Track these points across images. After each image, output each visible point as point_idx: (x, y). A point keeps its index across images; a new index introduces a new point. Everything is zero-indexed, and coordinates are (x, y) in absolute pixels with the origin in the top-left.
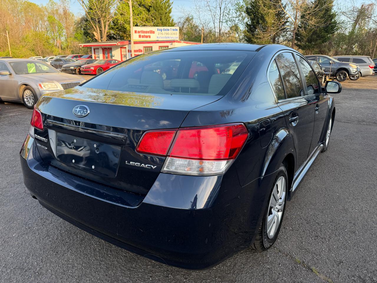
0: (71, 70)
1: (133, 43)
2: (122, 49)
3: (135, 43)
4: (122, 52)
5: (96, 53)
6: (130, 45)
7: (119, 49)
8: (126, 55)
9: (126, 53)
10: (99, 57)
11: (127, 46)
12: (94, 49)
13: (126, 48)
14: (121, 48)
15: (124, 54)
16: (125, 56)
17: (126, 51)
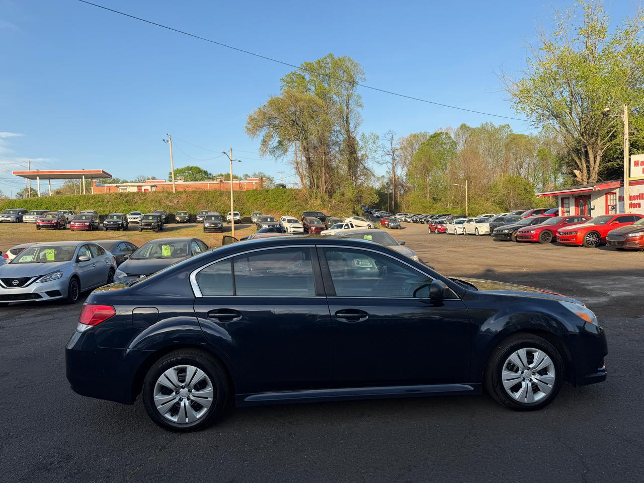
0: (505, 234)
1: (628, 184)
2: (609, 196)
3: (632, 183)
4: (609, 201)
5: (565, 205)
6: (622, 188)
7: (604, 197)
8: (616, 205)
9: (616, 202)
10: (569, 212)
11: (617, 191)
12: (562, 199)
13: (615, 193)
14: (606, 194)
15: (612, 204)
16: (614, 208)
17: (616, 200)
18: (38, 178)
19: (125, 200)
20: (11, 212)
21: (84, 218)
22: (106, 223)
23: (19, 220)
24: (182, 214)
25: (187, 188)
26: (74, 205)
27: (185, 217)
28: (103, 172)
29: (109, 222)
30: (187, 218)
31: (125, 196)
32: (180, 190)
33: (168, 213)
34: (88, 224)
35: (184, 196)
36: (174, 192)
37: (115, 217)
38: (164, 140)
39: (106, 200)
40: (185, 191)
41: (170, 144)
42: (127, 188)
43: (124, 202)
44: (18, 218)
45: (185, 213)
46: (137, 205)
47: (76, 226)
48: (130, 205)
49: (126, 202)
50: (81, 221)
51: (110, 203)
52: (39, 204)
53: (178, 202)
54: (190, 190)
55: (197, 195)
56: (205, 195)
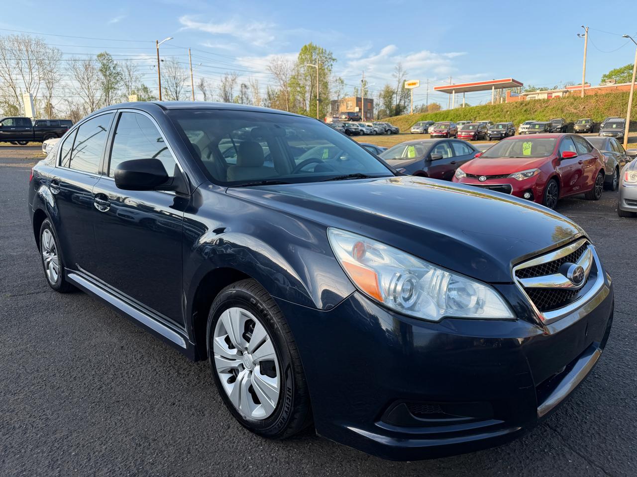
18: (454, 92)
19: (525, 108)
20: (421, 124)
21: (471, 128)
22: (490, 132)
23: (426, 131)
24: (584, 122)
25: (599, 91)
26: (475, 116)
27: (586, 125)
28: (513, 80)
29: (493, 132)
30: (588, 126)
31: (526, 105)
32: (591, 93)
33: (568, 122)
34: (473, 134)
35: (593, 101)
36: (582, 96)
37: (500, 127)
38: (579, 35)
39: (505, 110)
40: (596, 95)
41: (586, 38)
42: (536, 96)
43: (523, 111)
44: (425, 130)
45: (587, 122)
46: (536, 113)
47: (463, 135)
48: (528, 114)
49: (525, 111)
50: (467, 130)
51: (509, 113)
52: (446, 116)
53: (584, 108)
54: (603, 93)
55: (611, 99)
56: (621, 98)
